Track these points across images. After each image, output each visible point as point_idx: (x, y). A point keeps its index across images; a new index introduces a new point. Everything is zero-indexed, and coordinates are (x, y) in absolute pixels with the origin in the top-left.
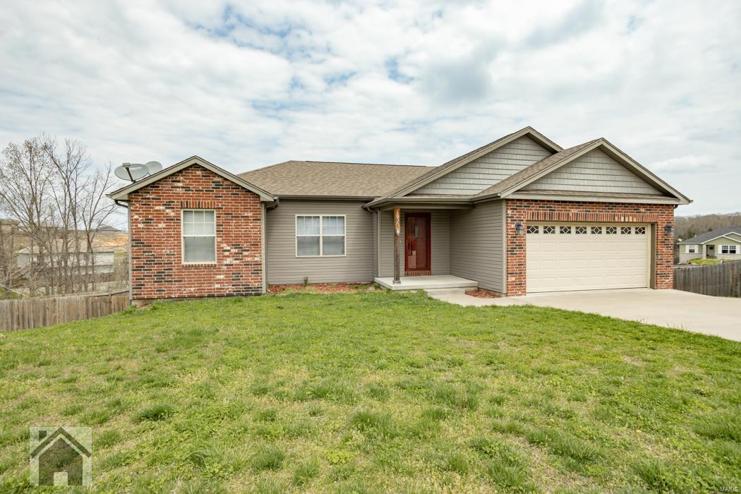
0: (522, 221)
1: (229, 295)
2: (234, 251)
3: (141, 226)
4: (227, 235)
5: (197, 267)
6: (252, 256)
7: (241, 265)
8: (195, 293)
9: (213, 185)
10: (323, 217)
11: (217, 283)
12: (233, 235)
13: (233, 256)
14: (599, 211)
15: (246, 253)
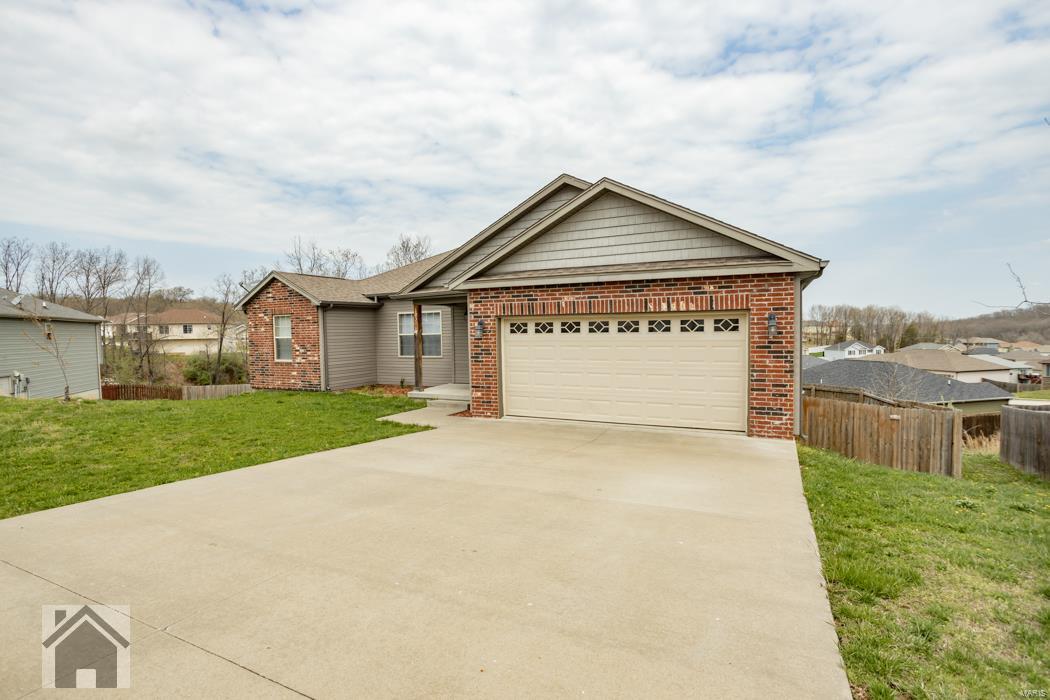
0: (489, 317)
1: (300, 390)
2: (302, 351)
4: (298, 337)
5: (282, 364)
6: (313, 356)
7: (306, 364)
8: (281, 386)
9: (288, 294)
11: (293, 379)
12: (301, 337)
13: (301, 356)
14: (614, 296)
15: (309, 353)
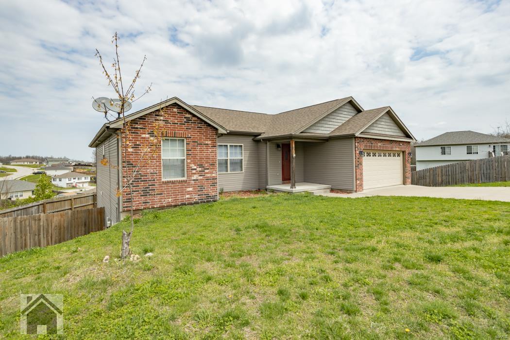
1: (197, 203)
2: (199, 169)
3: (130, 150)
4: (194, 158)
5: (173, 182)
6: (210, 173)
7: (204, 180)
8: (173, 202)
9: (185, 120)
10: (230, 146)
11: (188, 194)
12: (198, 158)
13: (198, 174)
15: (206, 171)
